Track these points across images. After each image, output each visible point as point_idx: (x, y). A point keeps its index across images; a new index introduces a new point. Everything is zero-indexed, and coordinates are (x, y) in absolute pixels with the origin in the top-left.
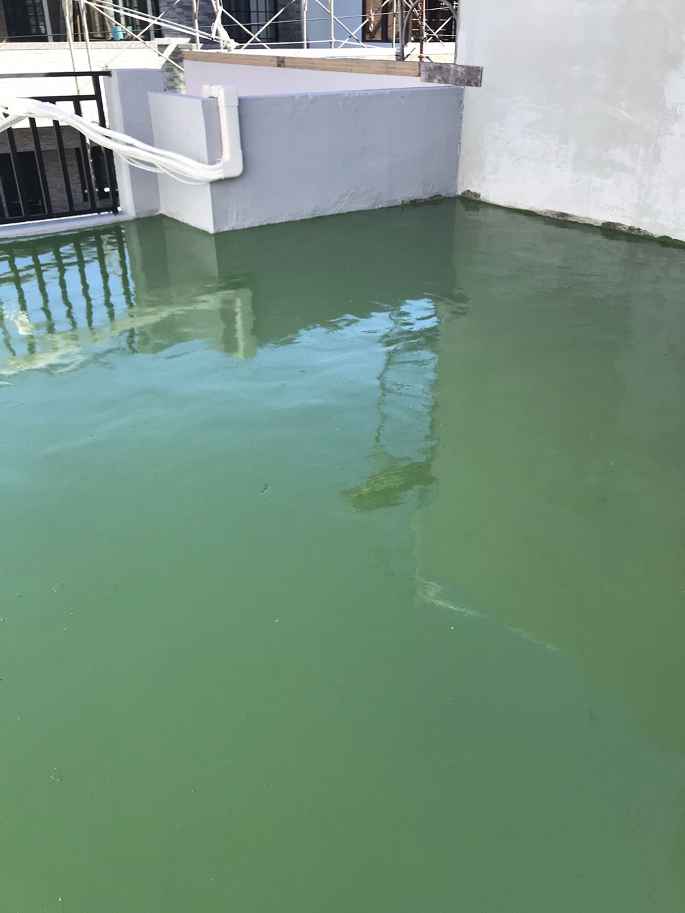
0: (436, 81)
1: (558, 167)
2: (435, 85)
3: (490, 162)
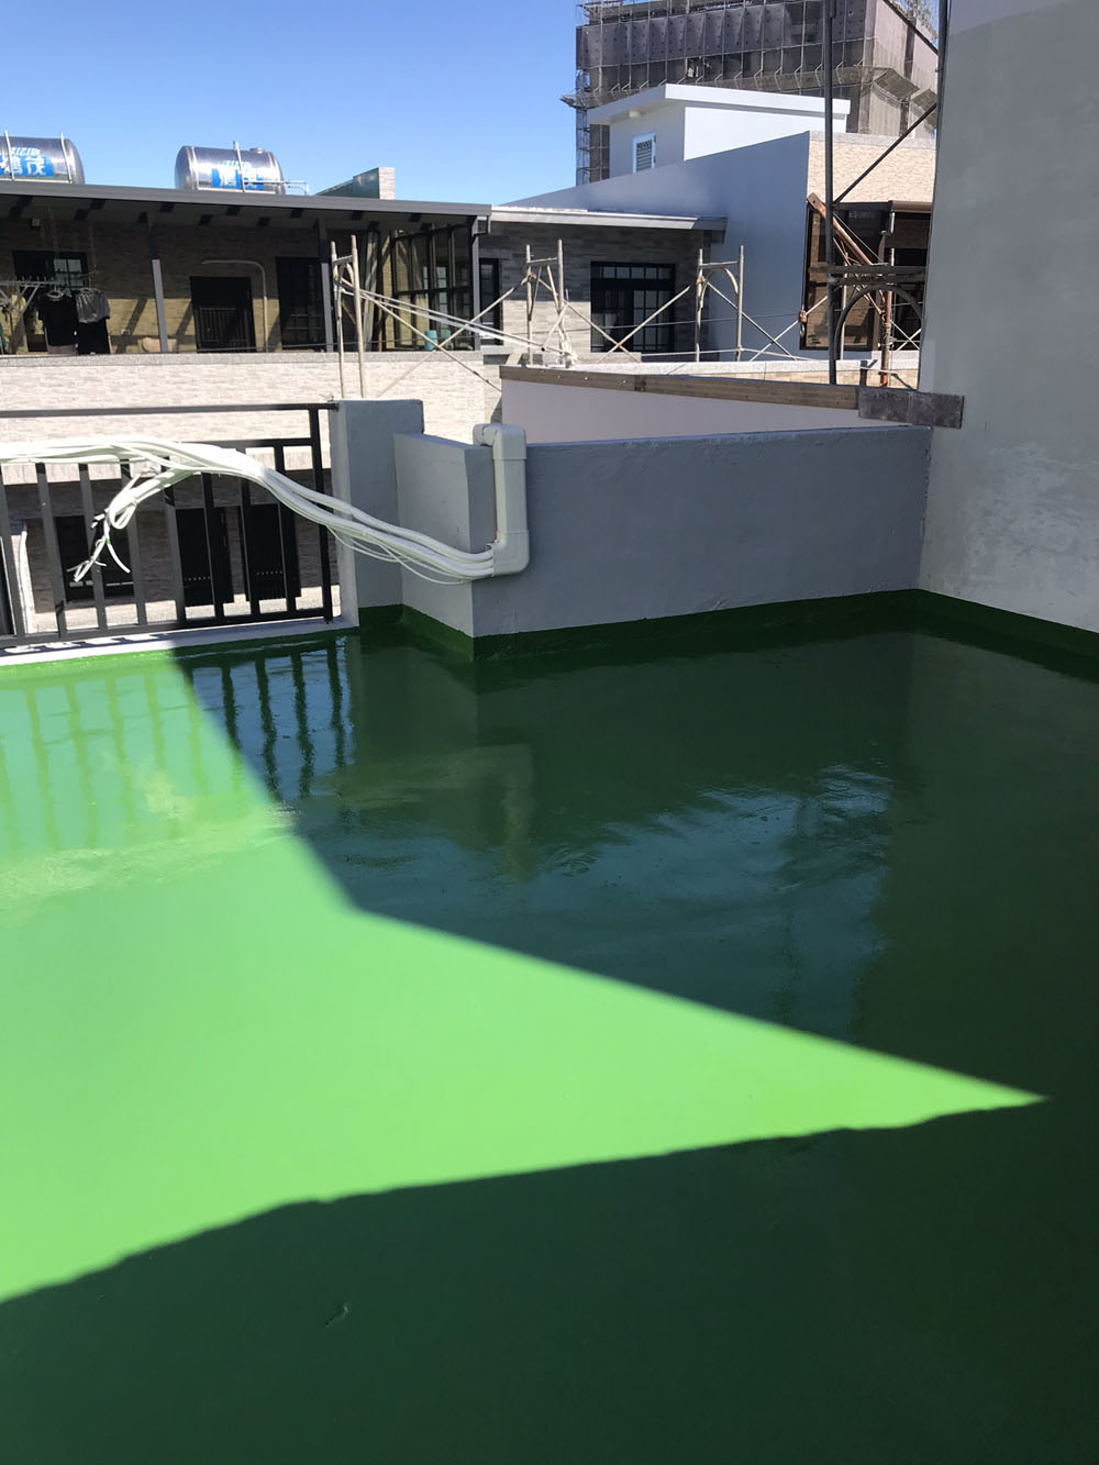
0: (883, 417)
2: (882, 423)
3: (977, 553)
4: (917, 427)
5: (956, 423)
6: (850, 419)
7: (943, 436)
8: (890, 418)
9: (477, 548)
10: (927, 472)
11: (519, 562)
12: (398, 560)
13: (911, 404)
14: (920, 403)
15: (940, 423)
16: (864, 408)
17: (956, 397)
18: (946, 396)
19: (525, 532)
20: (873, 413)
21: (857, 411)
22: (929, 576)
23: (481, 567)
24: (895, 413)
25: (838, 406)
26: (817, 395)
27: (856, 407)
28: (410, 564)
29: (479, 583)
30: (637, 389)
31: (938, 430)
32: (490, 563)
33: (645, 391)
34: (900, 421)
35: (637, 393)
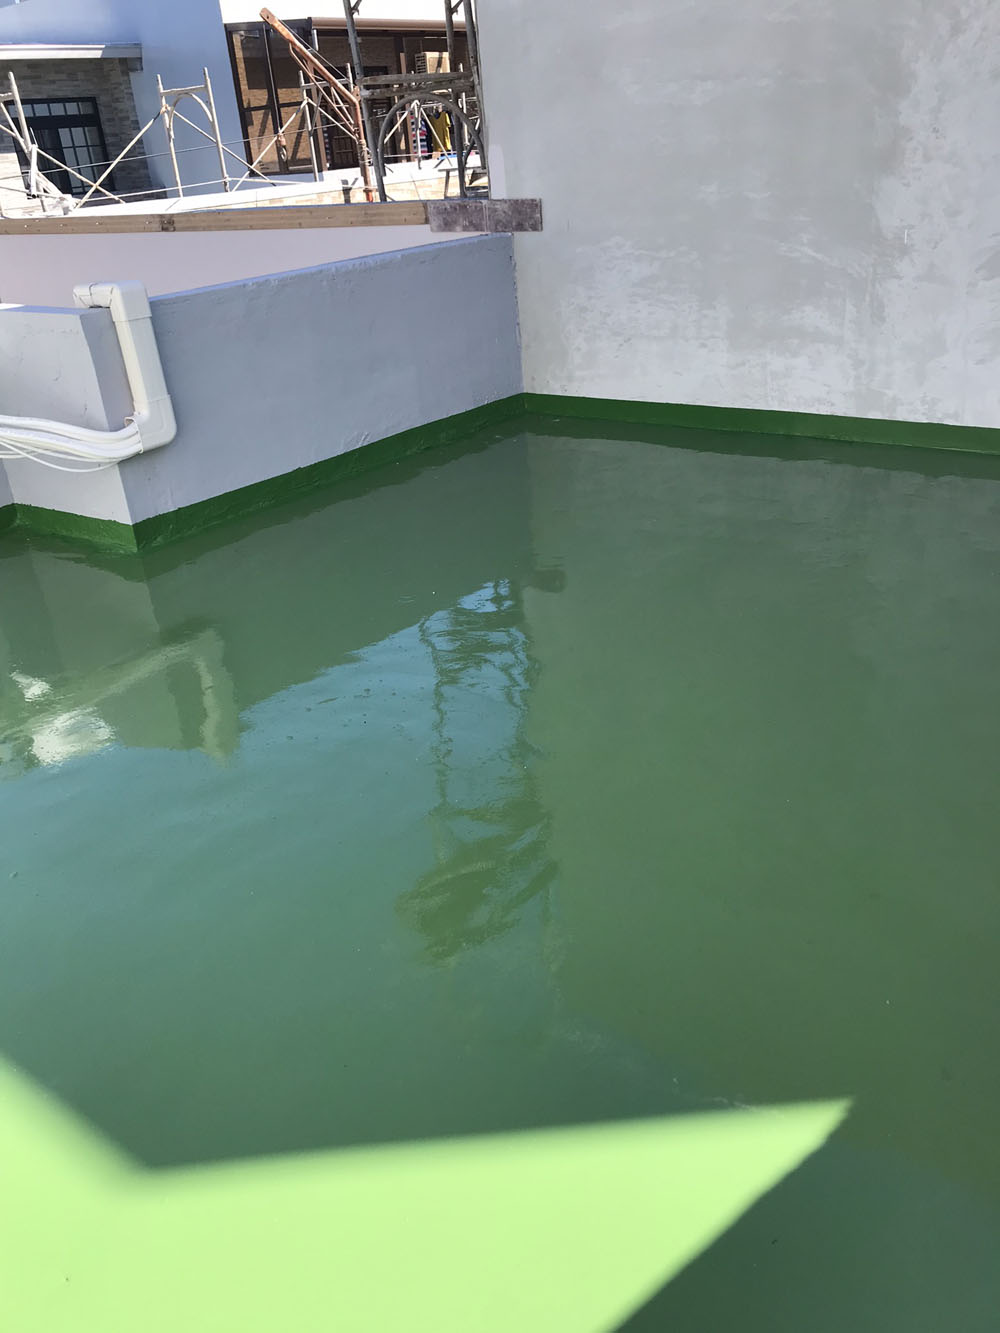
0: (458, 228)
1: (704, 346)
2: (458, 235)
3: (579, 349)
4: (498, 235)
5: (537, 226)
6: (423, 236)
7: (524, 240)
8: (465, 229)
9: (116, 426)
10: (514, 278)
11: (166, 432)
12: (25, 455)
13: (486, 213)
14: (496, 210)
15: (520, 227)
16: (435, 221)
17: (533, 200)
18: (523, 202)
19: (166, 398)
20: (447, 226)
21: (427, 226)
22: (533, 379)
23: (127, 443)
24: (471, 223)
25: (406, 222)
26: (382, 214)
27: (427, 221)
28: (40, 456)
29: (124, 463)
30: (164, 229)
31: (518, 235)
32: (138, 437)
33: (174, 230)
34: (477, 230)
35: (164, 233)
